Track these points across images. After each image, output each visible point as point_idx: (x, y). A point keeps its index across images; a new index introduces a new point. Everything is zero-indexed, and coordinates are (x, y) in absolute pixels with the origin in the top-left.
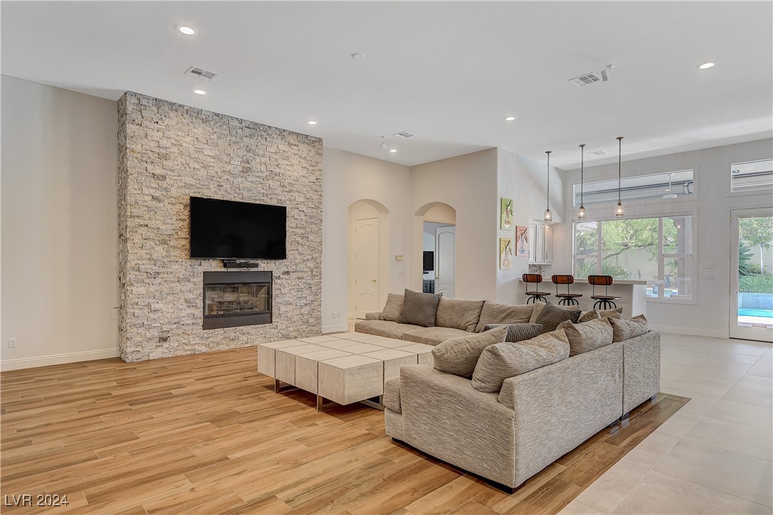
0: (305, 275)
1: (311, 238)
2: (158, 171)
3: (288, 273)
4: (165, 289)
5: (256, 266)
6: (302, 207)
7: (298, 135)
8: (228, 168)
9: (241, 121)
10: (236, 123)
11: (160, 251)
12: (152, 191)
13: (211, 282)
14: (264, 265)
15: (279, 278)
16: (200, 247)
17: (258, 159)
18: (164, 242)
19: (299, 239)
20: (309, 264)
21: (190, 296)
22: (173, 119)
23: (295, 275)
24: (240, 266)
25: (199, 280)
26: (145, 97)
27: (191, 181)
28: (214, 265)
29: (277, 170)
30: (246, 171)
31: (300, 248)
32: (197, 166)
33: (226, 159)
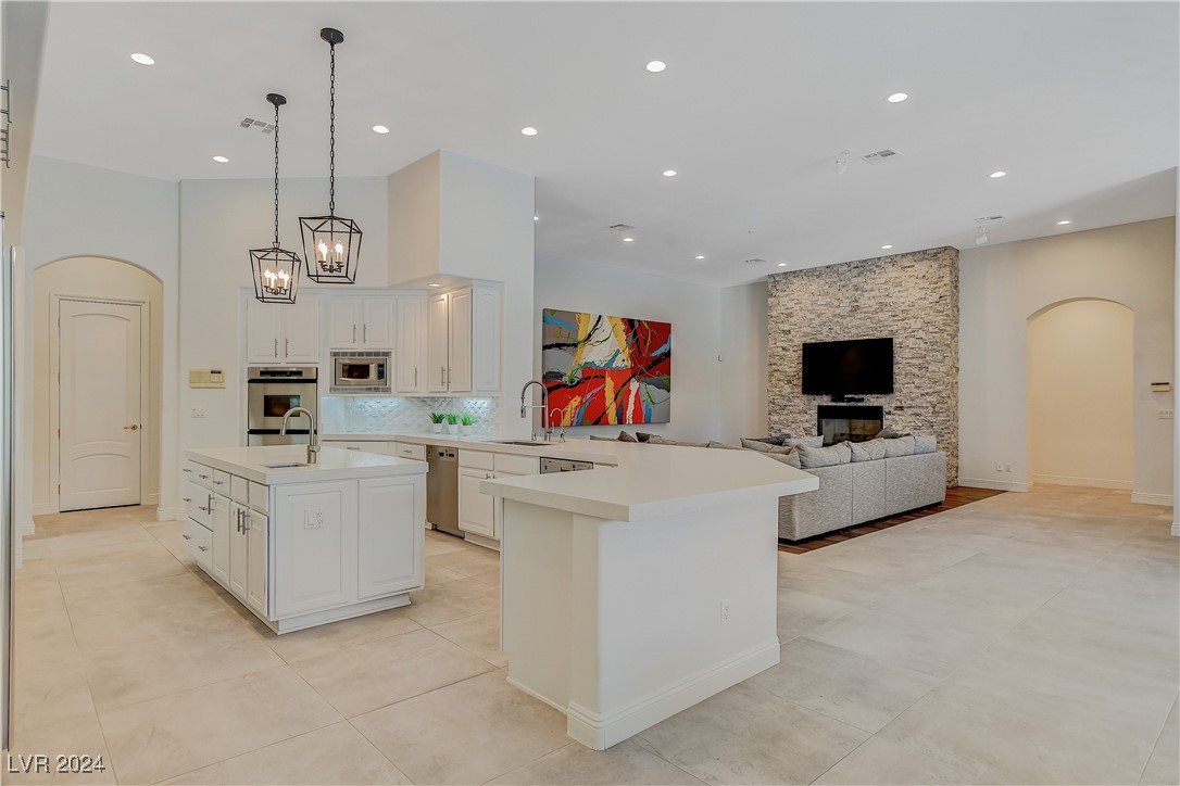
0: (922, 411)
1: (931, 368)
2: (786, 327)
3: (901, 408)
4: (790, 417)
5: (862, 400)
6: (921, 334)
7: (914, 254)
8: (838, 311)
9: (848, 264)
10: (846, 268)
11: (787, 389)
12: (782, 344)
13: (824, 413)
14: (872, 400)
15: (889, 413)
16: (810, 386)
17: (866, 295)
18: (789, 382)
19: (916, 371)
20: (929, 399)
21: (807, 425)
22: (797, 283)
23: (910, 411)
24: (850, 400)
25: (814, 412)
26: (778, 275)
27: (809, 330)
28: (826, 401)
29: (888, 300)
30: (855, 309)
31: (917, 381)
32: (813, 316)
33: (836, 303)
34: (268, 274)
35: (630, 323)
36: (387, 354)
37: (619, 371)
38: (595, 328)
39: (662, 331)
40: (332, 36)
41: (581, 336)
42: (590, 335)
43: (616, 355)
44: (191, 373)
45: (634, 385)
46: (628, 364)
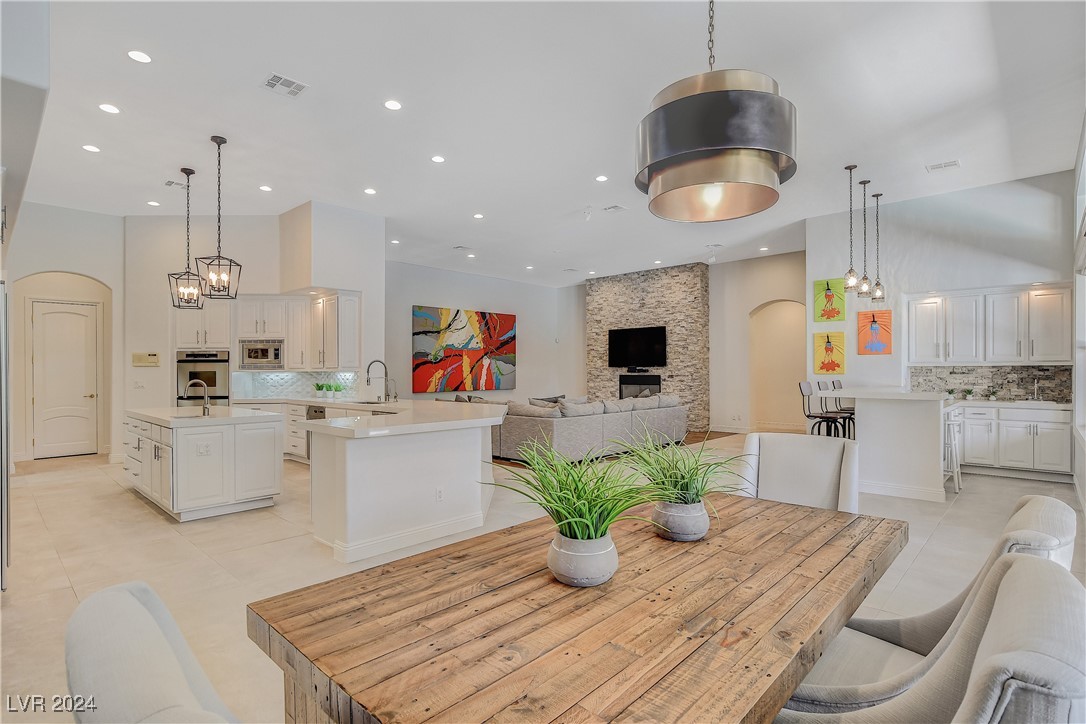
0: (685, 379)
1: (690, 348)
2: (599, 318)
3: (672, 376)
4: (601, 384)
5: (648, 371)
6: (684, 324)
7: (678, 267)
8: (632, 307)
9: (638, 273)
10: (637, 276)
11: (599, 363)
12: (596, 330)
13: (624, 380)
14: (654, 371)
15: (664, 380)
16: (614, 361)
17: (650, 295)
18: (601, 358)
19: (680, 350)
20: (689, 369)
21: (613, 389)
22: (605, 286)
23: (678, 378)
24: (639, 371)
25: (617, 380)
26: (592, 279)
27: (613, 320)
28: (624, 371)
29: (664, 299)
30: (643, 305)
31: (681, 357)
32: (616, 310)
33: (631, 301)
34: (182, 289)
35: (483, 315)
36: (281, 342)
37: (474, 350)
38: (454, 319)
39: (509, 321)
40: (219, 141)
41: (443, 325)
42: (450, 325)
43: (471, 339)
44: (134, 356)
45: (486, 361)
46: (481, 345)
